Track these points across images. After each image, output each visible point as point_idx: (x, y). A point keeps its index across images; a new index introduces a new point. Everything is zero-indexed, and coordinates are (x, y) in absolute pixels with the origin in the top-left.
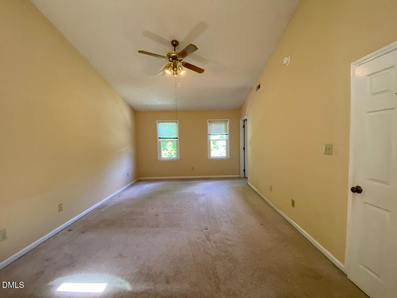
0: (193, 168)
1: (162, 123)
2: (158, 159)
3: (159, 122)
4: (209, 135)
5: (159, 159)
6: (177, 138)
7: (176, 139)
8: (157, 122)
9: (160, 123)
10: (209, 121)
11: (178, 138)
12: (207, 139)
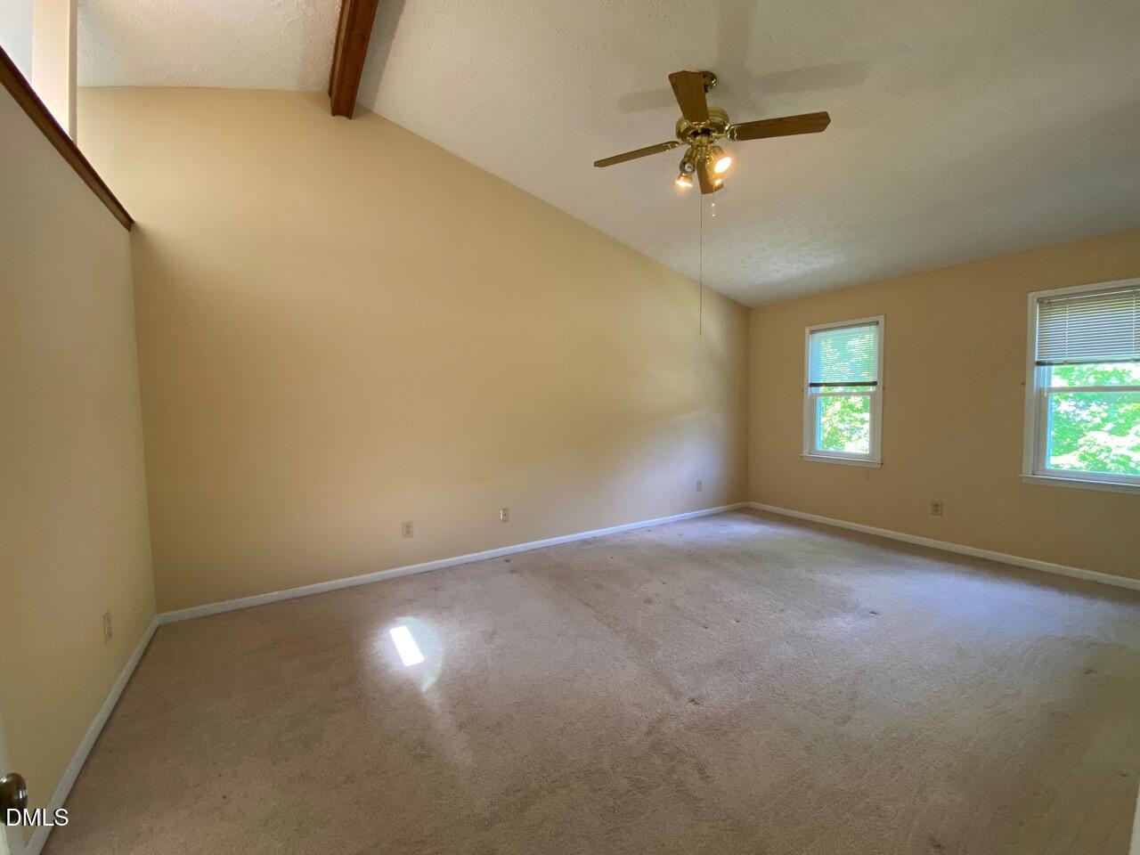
0: (936, 508)
1: (823, 334)
2: (802, 451)
3: (812, 332)
4: (1039, 364)
5: (806, 453)
6: (874, 384)
7: (871, 389)
8: (807, 331)
9: (817, 334)
10: (1040, 301)
11: (880, 384)
12: (1024, 384)
